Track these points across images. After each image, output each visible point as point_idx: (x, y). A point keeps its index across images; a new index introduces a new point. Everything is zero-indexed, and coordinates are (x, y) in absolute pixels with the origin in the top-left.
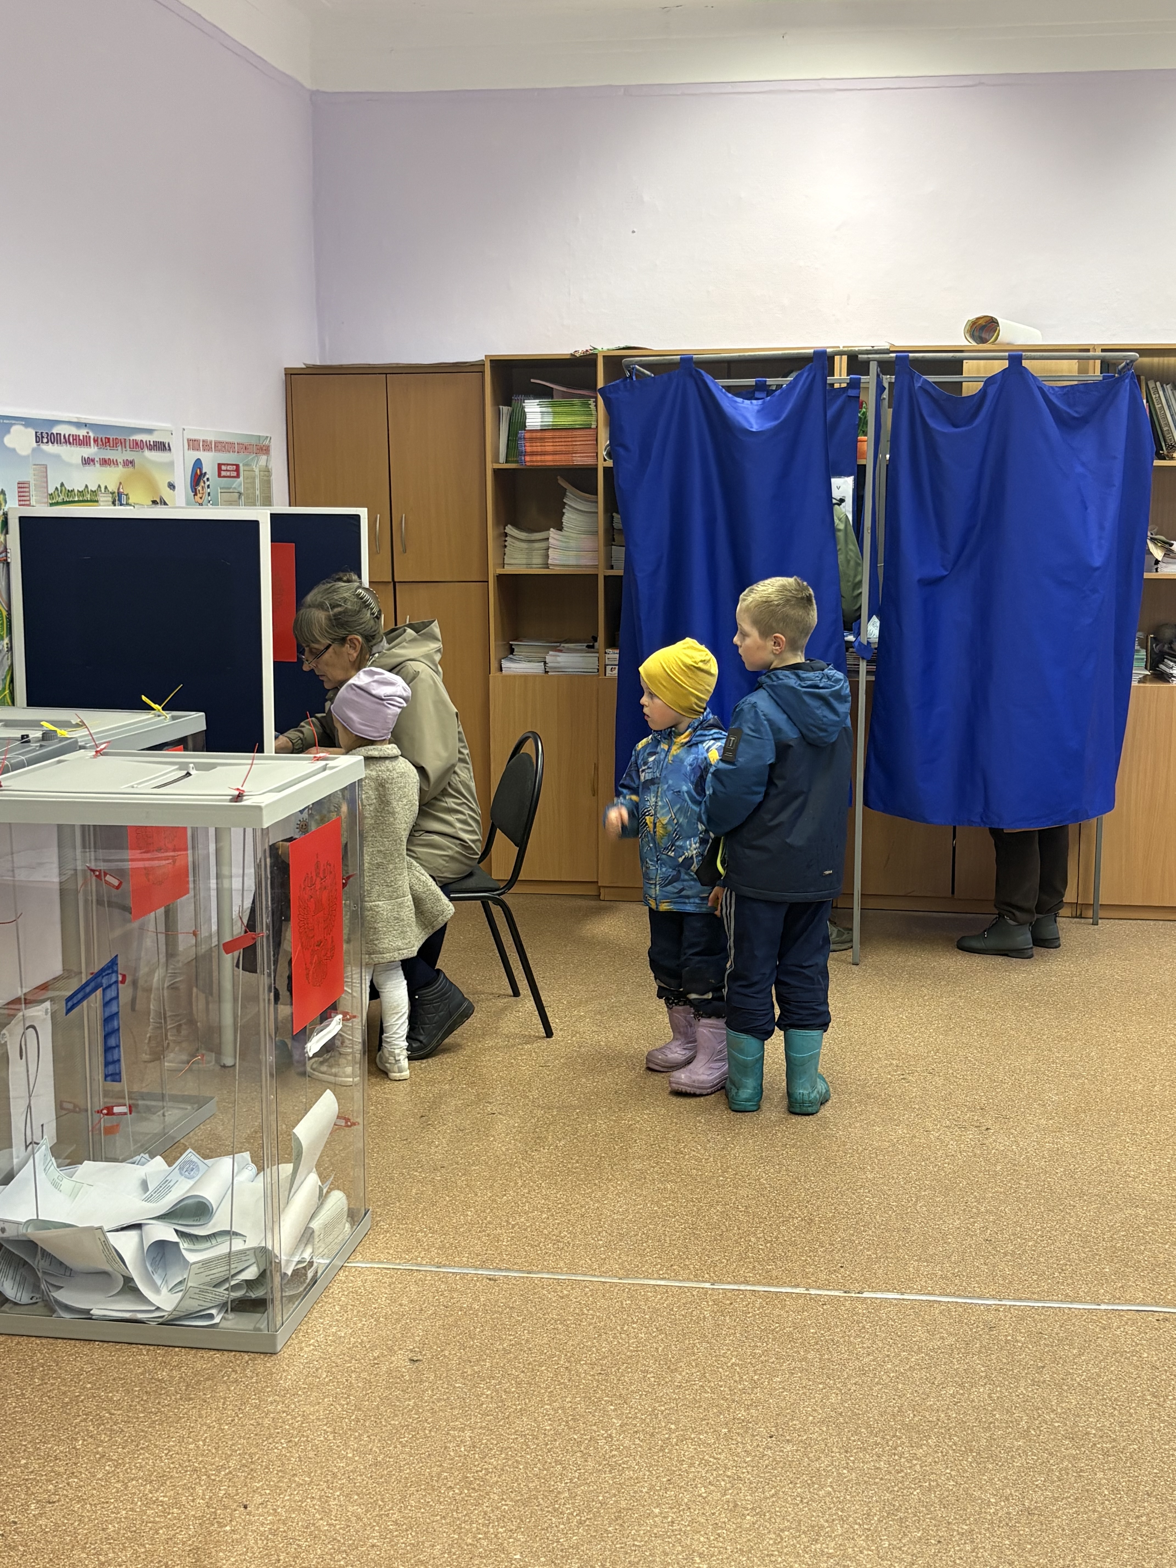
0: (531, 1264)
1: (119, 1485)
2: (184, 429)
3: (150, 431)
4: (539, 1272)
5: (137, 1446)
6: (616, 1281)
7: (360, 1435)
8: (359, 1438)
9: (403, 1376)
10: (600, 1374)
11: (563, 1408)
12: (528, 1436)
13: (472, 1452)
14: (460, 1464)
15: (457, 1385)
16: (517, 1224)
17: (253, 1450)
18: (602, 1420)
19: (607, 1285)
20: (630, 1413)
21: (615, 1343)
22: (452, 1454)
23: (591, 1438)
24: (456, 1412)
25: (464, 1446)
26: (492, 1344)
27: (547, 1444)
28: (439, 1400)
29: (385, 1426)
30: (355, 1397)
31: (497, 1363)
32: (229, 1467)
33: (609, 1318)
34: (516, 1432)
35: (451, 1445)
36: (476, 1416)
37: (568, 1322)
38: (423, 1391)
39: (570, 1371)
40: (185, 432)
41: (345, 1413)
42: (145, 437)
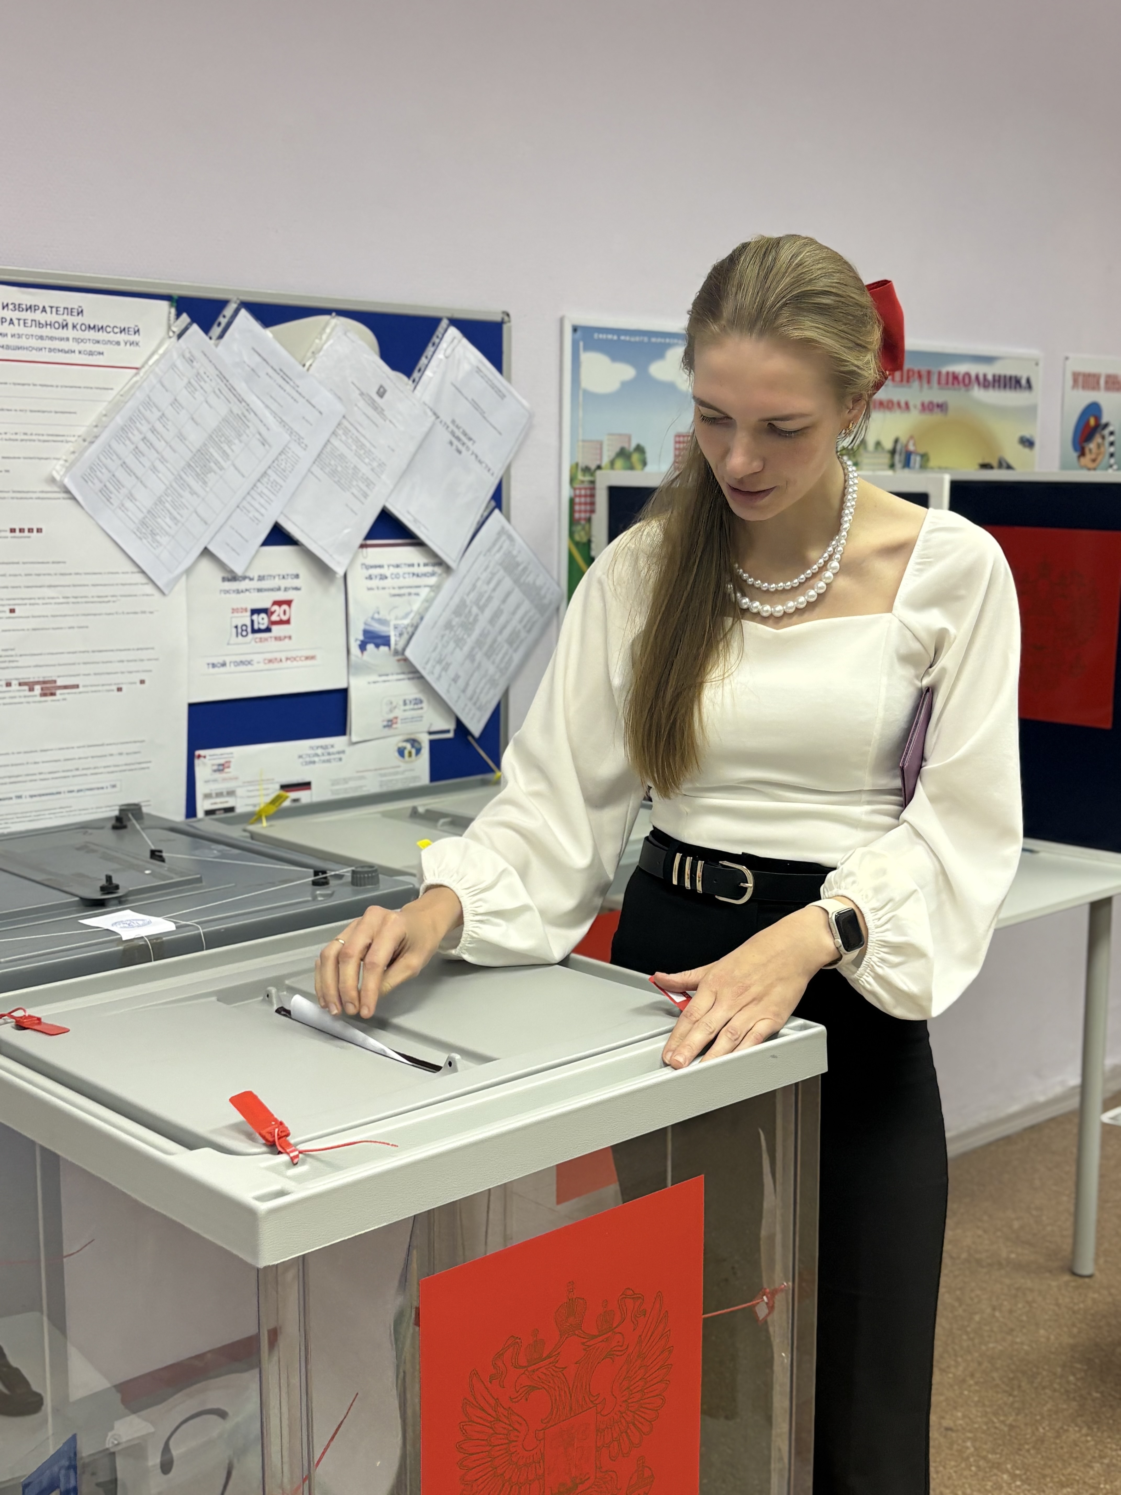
2: (1067, 358)
3: (988, 360)
40: (1068, 362)
42: (974, 369)
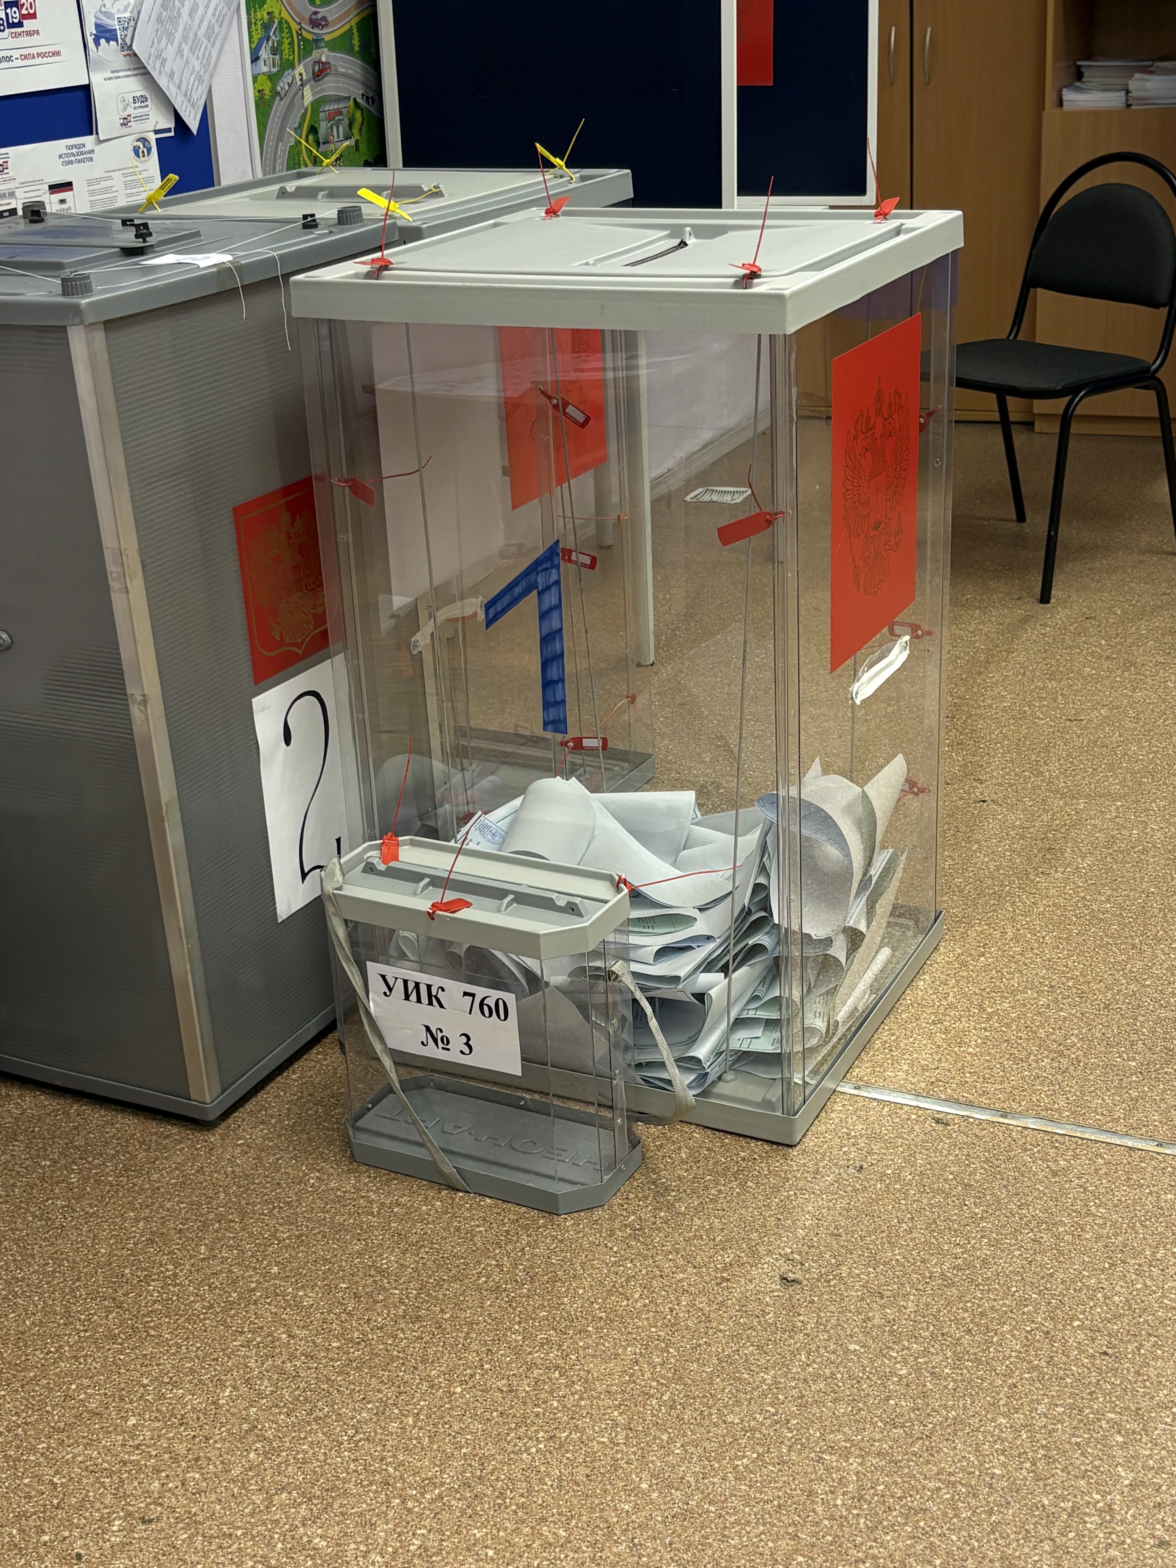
0: (1011, 1096)
1: (258, 1499)
4: (1021, 1114)
5: (310, 1413)
6: (1151, 1146)
7: (671, 1440)
8: (666, 1448)
9: (764, 1313)
10: (1105, 1353)
11: (1028, 1426)
12: (959, 1487)
13: (855, 1512)
14: (829, 1538)
15: (852, 1347)
16: (996, 1012)
17: (491, 1449)
18: (1097, 1467)
19: (1136, 1155)
20: (1150, 1456)
21: (1139, 1286)
22: (819, 1509)
23: (1073, 1509)
24: (842, 1409)
25: (844, 1494)
26: (923, 1261)
27: (990, 1513)
28: (816, 1377)
29: (716, 1425)
30: (678, 1350)
31: (927, 1305)
32: (442, 1484)
33: (1133, 1228)
34: (938, 1474)
35: (819, 1488)
36: (874, 1425)
37: (1061, 1229)
38: (792, 1353)
39: (1052, 1340)
41: (654, 1384)
